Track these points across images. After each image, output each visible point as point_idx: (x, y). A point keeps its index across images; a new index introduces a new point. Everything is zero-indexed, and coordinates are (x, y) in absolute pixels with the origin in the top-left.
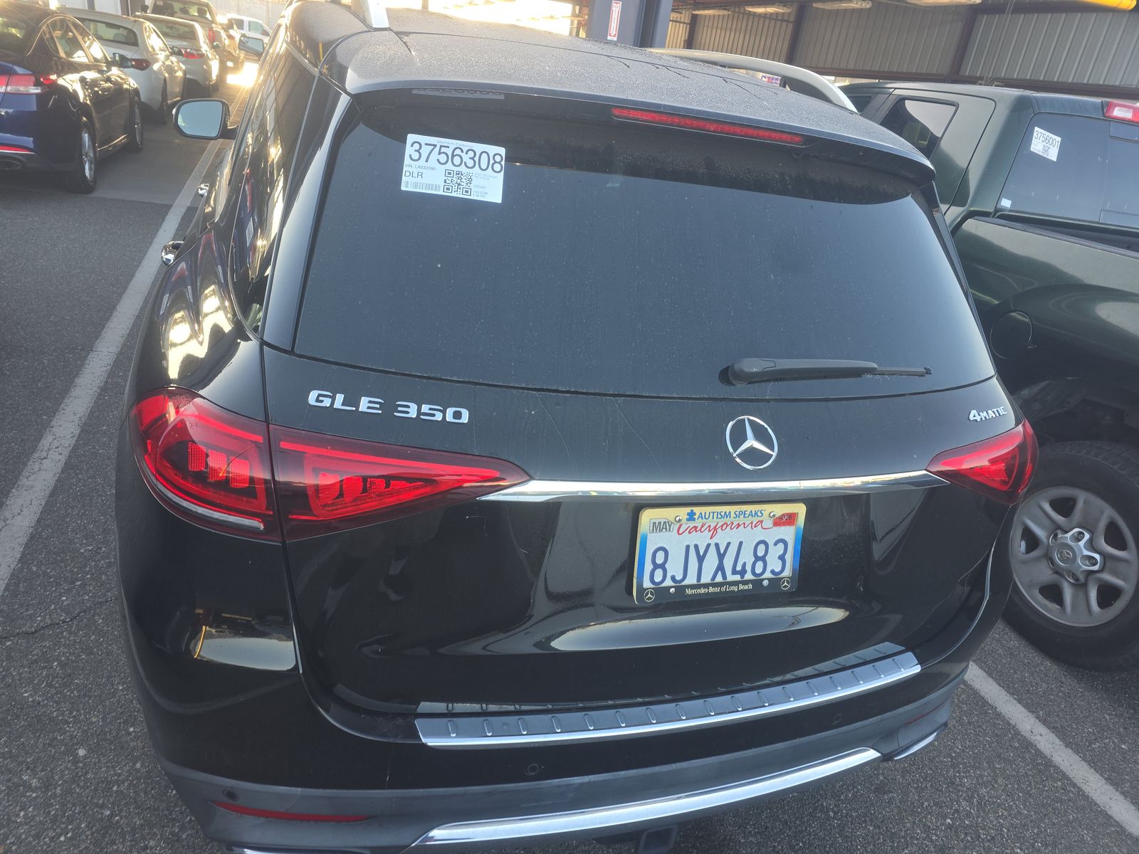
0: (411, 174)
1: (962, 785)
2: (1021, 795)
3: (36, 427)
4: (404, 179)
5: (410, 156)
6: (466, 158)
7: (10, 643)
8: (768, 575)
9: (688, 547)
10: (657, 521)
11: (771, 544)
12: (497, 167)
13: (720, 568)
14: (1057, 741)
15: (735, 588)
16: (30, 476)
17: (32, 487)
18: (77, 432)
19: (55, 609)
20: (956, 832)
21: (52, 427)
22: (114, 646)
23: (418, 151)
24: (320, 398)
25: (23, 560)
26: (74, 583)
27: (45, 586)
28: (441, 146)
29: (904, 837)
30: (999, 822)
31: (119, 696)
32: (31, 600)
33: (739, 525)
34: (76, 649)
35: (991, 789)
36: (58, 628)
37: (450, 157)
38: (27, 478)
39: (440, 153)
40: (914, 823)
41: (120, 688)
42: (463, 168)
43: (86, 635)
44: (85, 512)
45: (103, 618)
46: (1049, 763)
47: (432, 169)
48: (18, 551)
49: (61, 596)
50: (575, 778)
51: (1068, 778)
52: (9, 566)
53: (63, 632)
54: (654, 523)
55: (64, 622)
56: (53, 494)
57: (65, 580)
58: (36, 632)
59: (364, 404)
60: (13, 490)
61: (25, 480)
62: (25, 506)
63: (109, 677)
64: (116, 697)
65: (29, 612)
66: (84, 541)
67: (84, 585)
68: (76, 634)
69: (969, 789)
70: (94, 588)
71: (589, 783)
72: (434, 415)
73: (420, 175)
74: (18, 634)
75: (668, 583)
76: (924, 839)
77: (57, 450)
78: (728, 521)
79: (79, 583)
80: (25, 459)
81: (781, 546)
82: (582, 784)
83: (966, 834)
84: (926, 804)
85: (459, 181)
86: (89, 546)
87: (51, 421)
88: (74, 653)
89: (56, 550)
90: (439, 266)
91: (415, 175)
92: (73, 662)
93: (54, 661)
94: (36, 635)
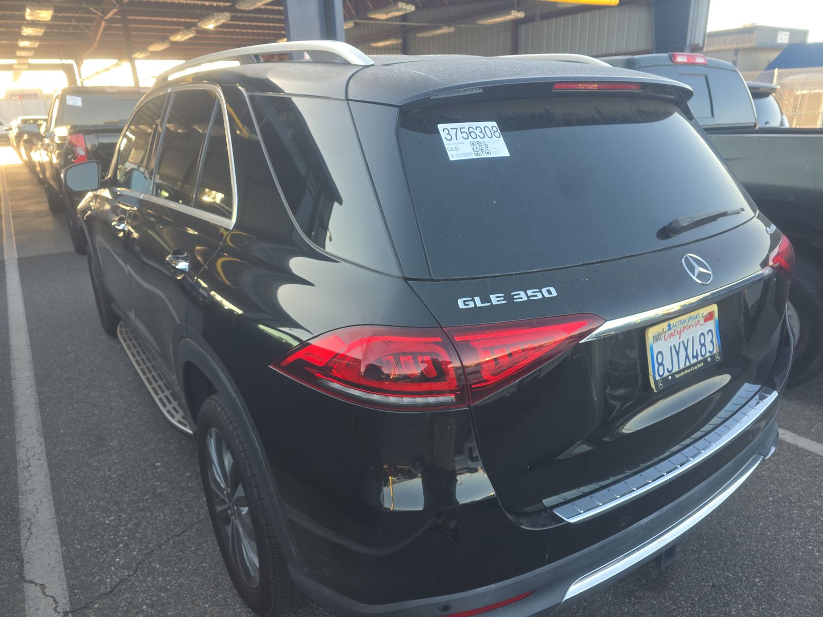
0: (452, 149)
1: (763, 476)
2: (796, 470)
3: (5, 446)
4: (449, 153)
5: (446, 138)
6: (478, 132)
7: (98, 605)
8: (708, 354)
9: (671, 347)
10: (654, 335)
11: (706, 333)
12: (497, 135)
13: (687, 357)
14: (794, 435)
15: (696, 368)
16: (26, 482)
17: (33, 490)
18: (42, 440)
19: (116, 569)
20: (778, 503)
21: (19, 442)
22: (181, 579)
23: (448, 134)
24: (466, 303)
25: (63, 542)
26: (117, 546)
27: (96, 556)
28: (460, 128)
29: (755, 516)
30: (796, 490)
31: (210, 612)
32: (93, 569)
33: (690, 326)
34: (153, 591)
35: (780, 473)
36: (128, 582)
37: (469, 134)
38: (25, 484)
39: (462, 133)
40: (754, 506)
41: (207, 606)
42: (478, 139)
43: (154, 579)
44: (89, 494)
45: (159, 563)
46: (798, 448)
47: (462, 143)
48: (56, 539)
49: (113, 558)
50: (643, 520)
51: (813, 453)
52: (56, 551)
53: (134, 583)
54: (653, 337)
55: (129, 576)
56: (54, 489)
57: (108, 547)
58: (112, 590)
59: (495, 299)
60: (20, 497)
61: (24, 487)
62: (38, 505)
63: (193, 602)
64: (208, 614)
65: (97, 579)
66: (104, 515)
67: (126, 546)
68: (145, 581)
69: (769, 477)
70: (136, 544)
71: (651, 521)
72: (536, 296)
73: (457, 148)
74: (99, 597)
75: (666, 374)
76: (766, 514)
77: (35, 457)
78: (685, 325)
79: (121, 545)
80: (14, 472)
81: (710, 333)
82: (647, 523)
83: (784, 502)
84: (753, 494)
85: (481, 148)
86: (110, 517)
87: (15, 438)
88: (154, 595)
89: (86, 528)
90: (495, 202)
91: (454, 149)
92: (157, 601)
93: (141, 606)
94: (114, 592)
